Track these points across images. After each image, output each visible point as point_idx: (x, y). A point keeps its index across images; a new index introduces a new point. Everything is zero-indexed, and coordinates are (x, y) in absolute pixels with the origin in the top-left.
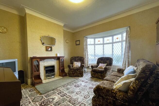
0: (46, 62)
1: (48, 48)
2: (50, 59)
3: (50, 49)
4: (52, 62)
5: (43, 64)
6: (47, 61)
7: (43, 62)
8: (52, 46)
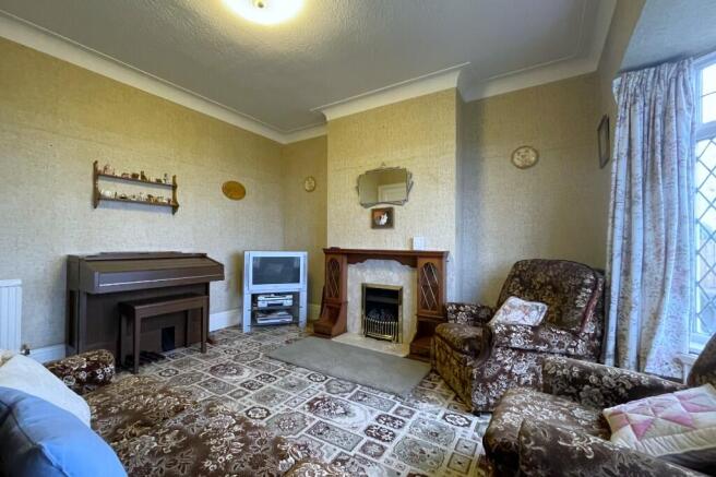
0: (368, 271)
1: (377, 214)
2: (382, 262)
3: (384, 220)
4: (391, 273)
5: (358, 278)
6: (373, 268)
7: (360, 268)
8: (395, 207)
